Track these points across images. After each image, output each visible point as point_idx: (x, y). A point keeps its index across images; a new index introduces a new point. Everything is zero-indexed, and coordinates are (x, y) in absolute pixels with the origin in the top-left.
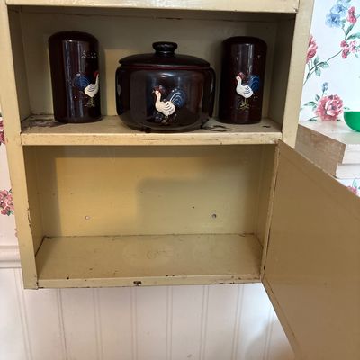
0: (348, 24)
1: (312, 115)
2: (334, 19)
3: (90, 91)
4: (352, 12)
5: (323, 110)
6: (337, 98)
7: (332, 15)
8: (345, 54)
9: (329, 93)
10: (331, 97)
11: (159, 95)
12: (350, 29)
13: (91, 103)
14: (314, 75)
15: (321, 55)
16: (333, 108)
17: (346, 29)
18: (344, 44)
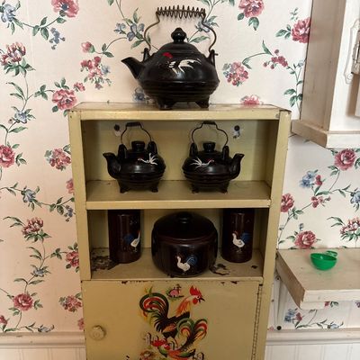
0: (316, 186)
1: (293, 245)
2: (305, 184)
3: (134, 244)
4: (319, 178)
5: (300, 241)
6: (311, 233)
7: (303, 181)
8: (315, 205)
9: (304, 230)
10: (306, 233)
11: (179, 259)
12: (318, 189)
13: (135, 251)
14: (292, 219)
15: (297, 206)
16: (308, 240)
17: (315, 189)
18: (314, 199)
